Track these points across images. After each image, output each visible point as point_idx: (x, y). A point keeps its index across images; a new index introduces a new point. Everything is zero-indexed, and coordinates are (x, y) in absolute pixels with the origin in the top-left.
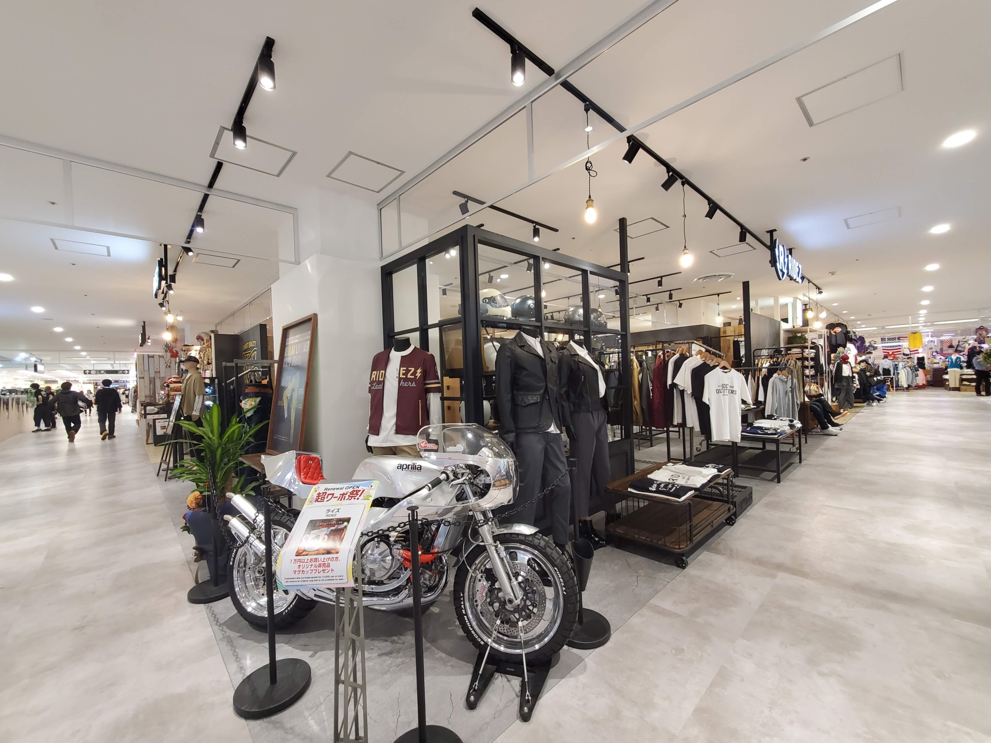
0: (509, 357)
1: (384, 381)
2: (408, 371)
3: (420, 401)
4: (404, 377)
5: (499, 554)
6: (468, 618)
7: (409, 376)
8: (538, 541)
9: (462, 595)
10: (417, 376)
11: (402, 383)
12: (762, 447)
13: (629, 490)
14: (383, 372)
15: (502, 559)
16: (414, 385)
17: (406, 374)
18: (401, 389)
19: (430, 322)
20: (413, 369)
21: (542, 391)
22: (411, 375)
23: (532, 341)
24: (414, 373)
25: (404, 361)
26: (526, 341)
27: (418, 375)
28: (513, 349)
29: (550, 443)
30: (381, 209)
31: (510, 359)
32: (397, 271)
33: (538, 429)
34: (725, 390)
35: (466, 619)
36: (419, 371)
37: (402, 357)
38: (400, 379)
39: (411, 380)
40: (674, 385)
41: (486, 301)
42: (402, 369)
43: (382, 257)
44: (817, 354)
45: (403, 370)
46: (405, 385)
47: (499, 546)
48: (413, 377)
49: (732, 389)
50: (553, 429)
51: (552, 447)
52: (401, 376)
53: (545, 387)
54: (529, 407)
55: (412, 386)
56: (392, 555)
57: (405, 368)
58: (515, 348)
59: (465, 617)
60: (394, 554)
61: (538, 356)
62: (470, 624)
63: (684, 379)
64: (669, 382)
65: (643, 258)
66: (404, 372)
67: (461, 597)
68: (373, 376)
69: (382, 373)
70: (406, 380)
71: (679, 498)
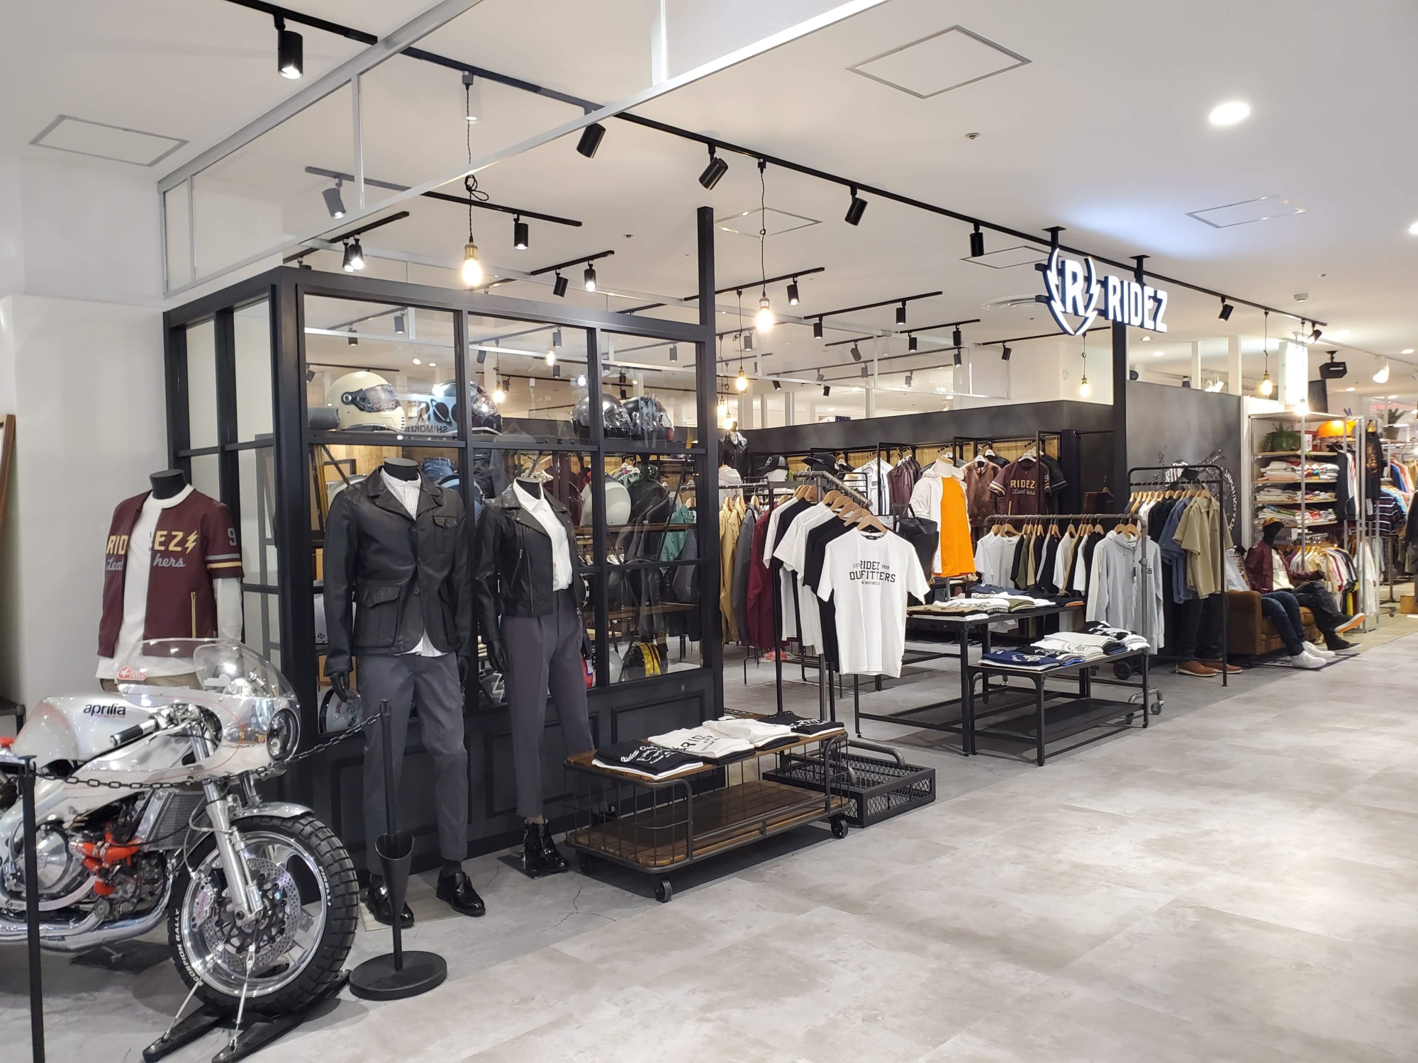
0: (345, 517)
1: (126, 556)
2: (170, 538)
3: (193, 594)
4: (163, 548)
5: (233, 846)
6: (183, 947)
7: (172, 547)
8: (302, 827)
9: (177, 913)
10: (188, 548)
11: (158, 560)
12: (1077, 691)
13: (595, 762)
14: (126, 537)
15: (237, 854)
16: (181, 564)
17: (166, 543)
18: (155, 572)
19: (242, 438)
20: (180, 535)
21: (405, 581)
22: (176, 545)
23: (398, 488)
24: (182, 543)
25: (168, 519)
26: (385, 487)
27: (190, 545)
28: (354, 502)
29: (423, 675)
30: (164, 193)
31: (346, 522)
32: (194, 324)
33: (393, 648)
34: (870, 574)
35: (180, 949)
36: (193, 537)
37: (164, 510)
38: (154, 553)
39: (176, 555)
40: (776, 563)
41: (347, 398)
42: (159, 533)
43: (167, 293)
44: (1342, 476)
45: (161, 536)
46: (164, 564)
47: (236, 833)
48: (179, 549)
49: (886, 571)
50: (424, 648)
51: (426, 681)
52: (157, 547)
53: (411, 573)
54: (378, 609)
55: (177, 565)
56: (67, 851)
57: (165, 533)
58: (359, 501)
59: (180, 946)
60: (73, 851)
61: (406, 517)
62: (186, 956)
63: (791, 552)
64: (767, 556)
65: (822, 269)
66: (163, 539)
67: (177, 916)
68: (111, 545)
69: (124, 540)
70: (166, 554)
71: (656, 775)
